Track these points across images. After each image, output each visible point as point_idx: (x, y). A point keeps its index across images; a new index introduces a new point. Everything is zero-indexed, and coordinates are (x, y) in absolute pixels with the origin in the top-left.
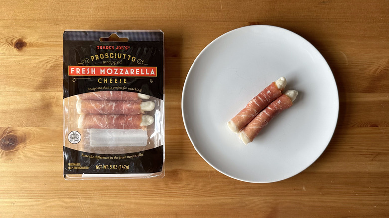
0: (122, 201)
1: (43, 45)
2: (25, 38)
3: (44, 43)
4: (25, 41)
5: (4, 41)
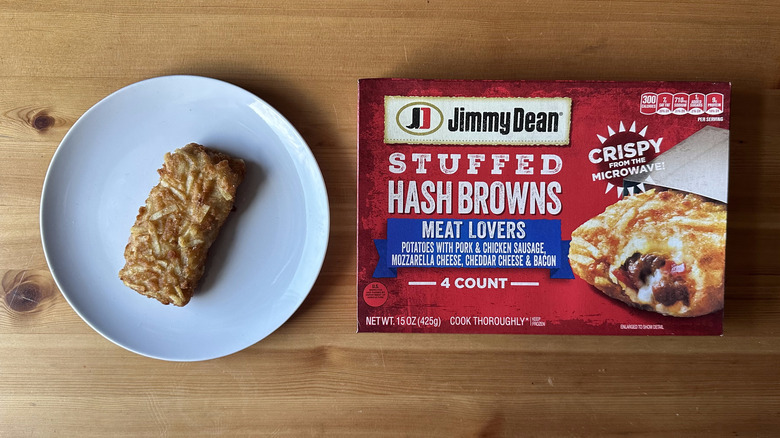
0: (226, 402)
2: (51, 109)
4: (50, 115)
5: (12, 114)
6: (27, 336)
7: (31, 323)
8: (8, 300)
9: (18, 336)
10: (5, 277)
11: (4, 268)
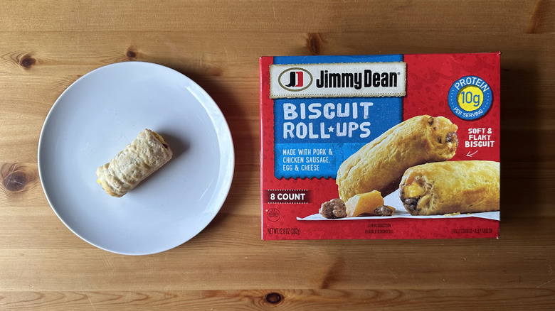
1: (55, 63)
2: (33, 53)
3: (57, 59)
4: (33, 57)
5: (7, 57)
6: (18, 208)
7: (20, 199)
8: (5, 183)
9: (11, 208)
10: (3, 168)
11: (2, 161)
